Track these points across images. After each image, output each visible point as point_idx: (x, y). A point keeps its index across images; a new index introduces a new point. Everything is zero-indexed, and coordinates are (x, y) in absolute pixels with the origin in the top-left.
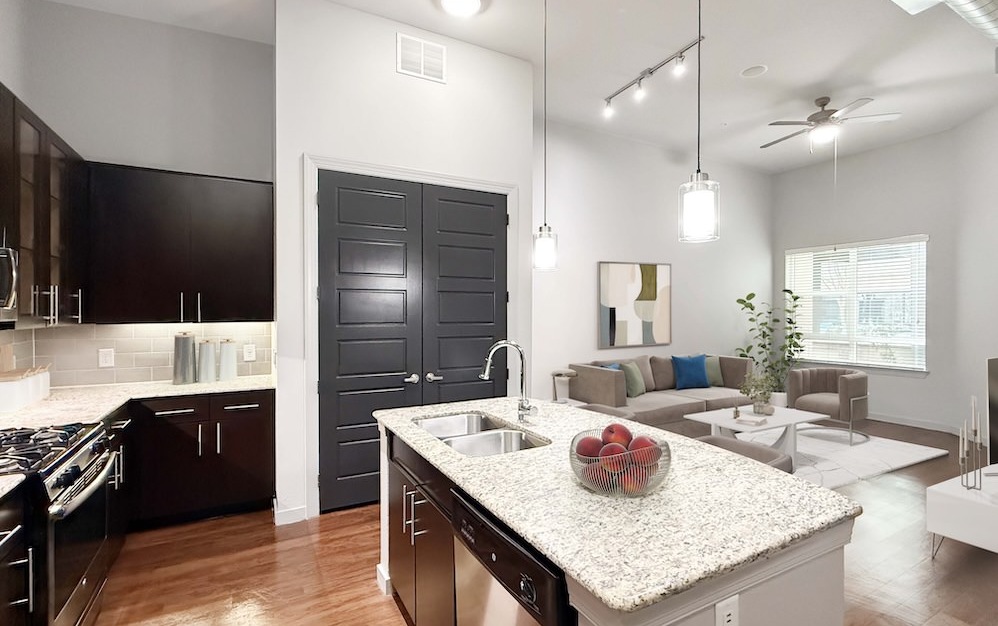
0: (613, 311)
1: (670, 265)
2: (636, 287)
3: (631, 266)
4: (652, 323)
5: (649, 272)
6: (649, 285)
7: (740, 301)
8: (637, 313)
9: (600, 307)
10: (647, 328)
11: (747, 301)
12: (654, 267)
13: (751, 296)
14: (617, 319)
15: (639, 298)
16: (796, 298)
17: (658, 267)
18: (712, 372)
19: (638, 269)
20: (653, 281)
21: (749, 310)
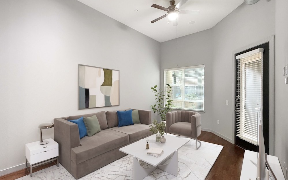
0: (87, 91)
1: (119, 71)
2: (102, 79)
3: (99, 69)
4: (110, 96)
5: (108, 73)
6: (108, 79)
7: (152, 88)
8: (102, 92)
9: (80, 89)
10: (107, 99)
11: (155, 88)
12: (111, 71)
13: (156, 86)
14: (90, 94)
15: (103, 85)
16: (171, 87)
17: (113, 71)
18: (135, 117)
19: (102, 71)
20: (110, 77)
21: (155, 91)
